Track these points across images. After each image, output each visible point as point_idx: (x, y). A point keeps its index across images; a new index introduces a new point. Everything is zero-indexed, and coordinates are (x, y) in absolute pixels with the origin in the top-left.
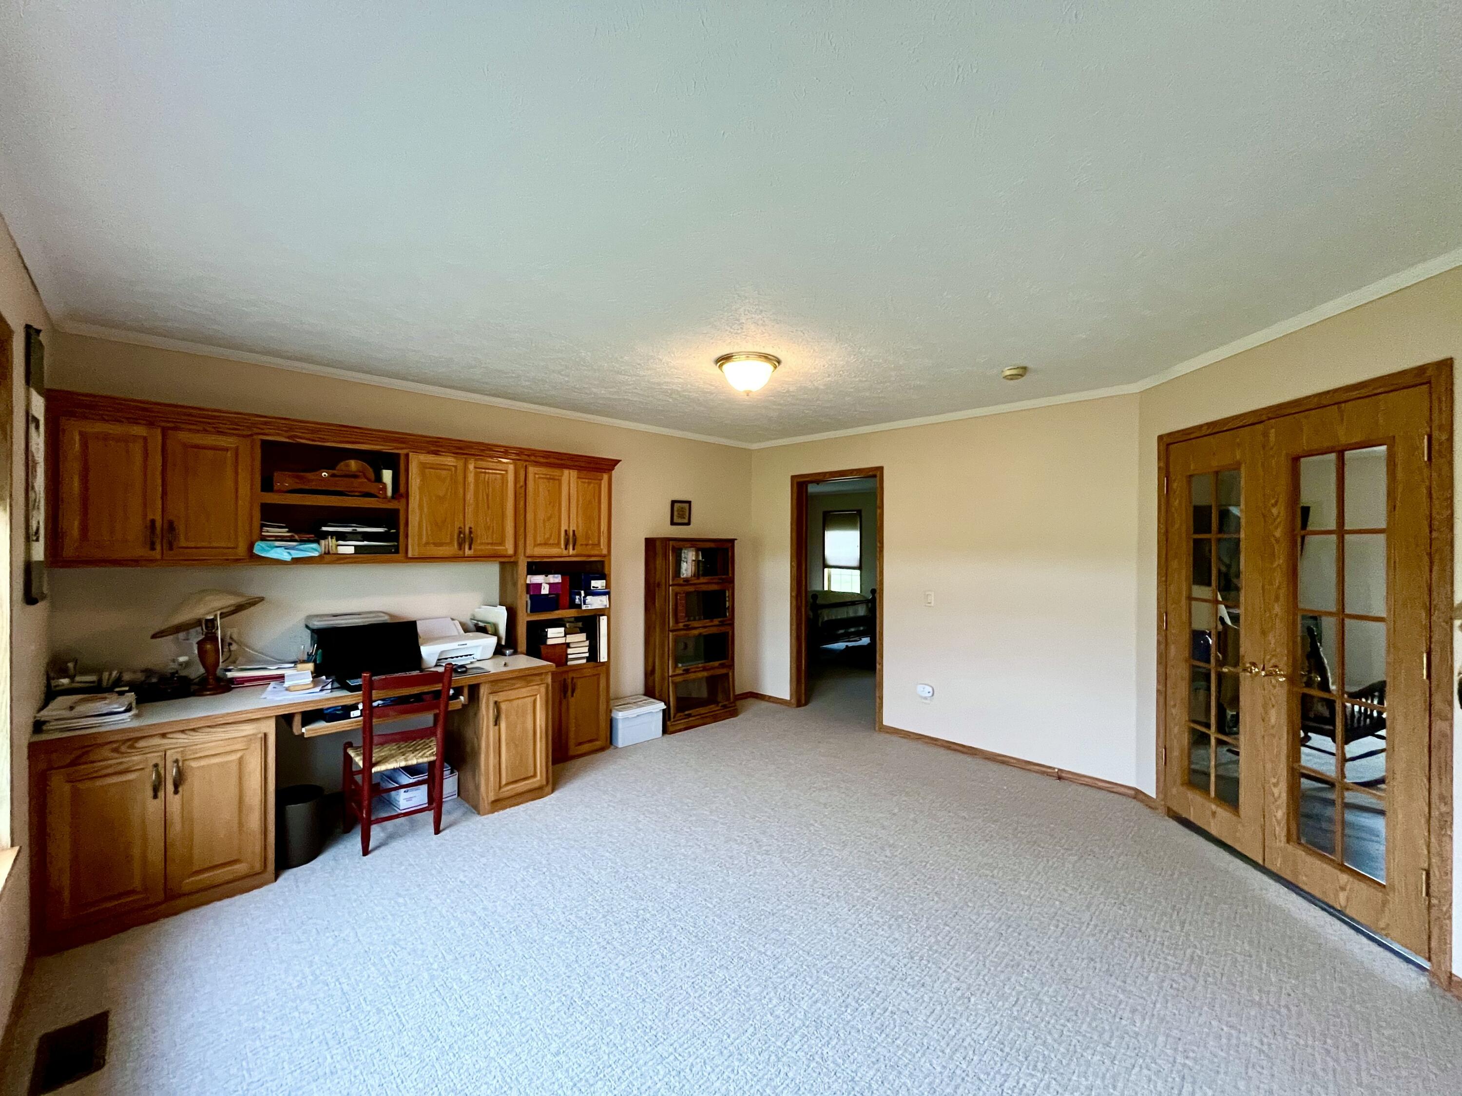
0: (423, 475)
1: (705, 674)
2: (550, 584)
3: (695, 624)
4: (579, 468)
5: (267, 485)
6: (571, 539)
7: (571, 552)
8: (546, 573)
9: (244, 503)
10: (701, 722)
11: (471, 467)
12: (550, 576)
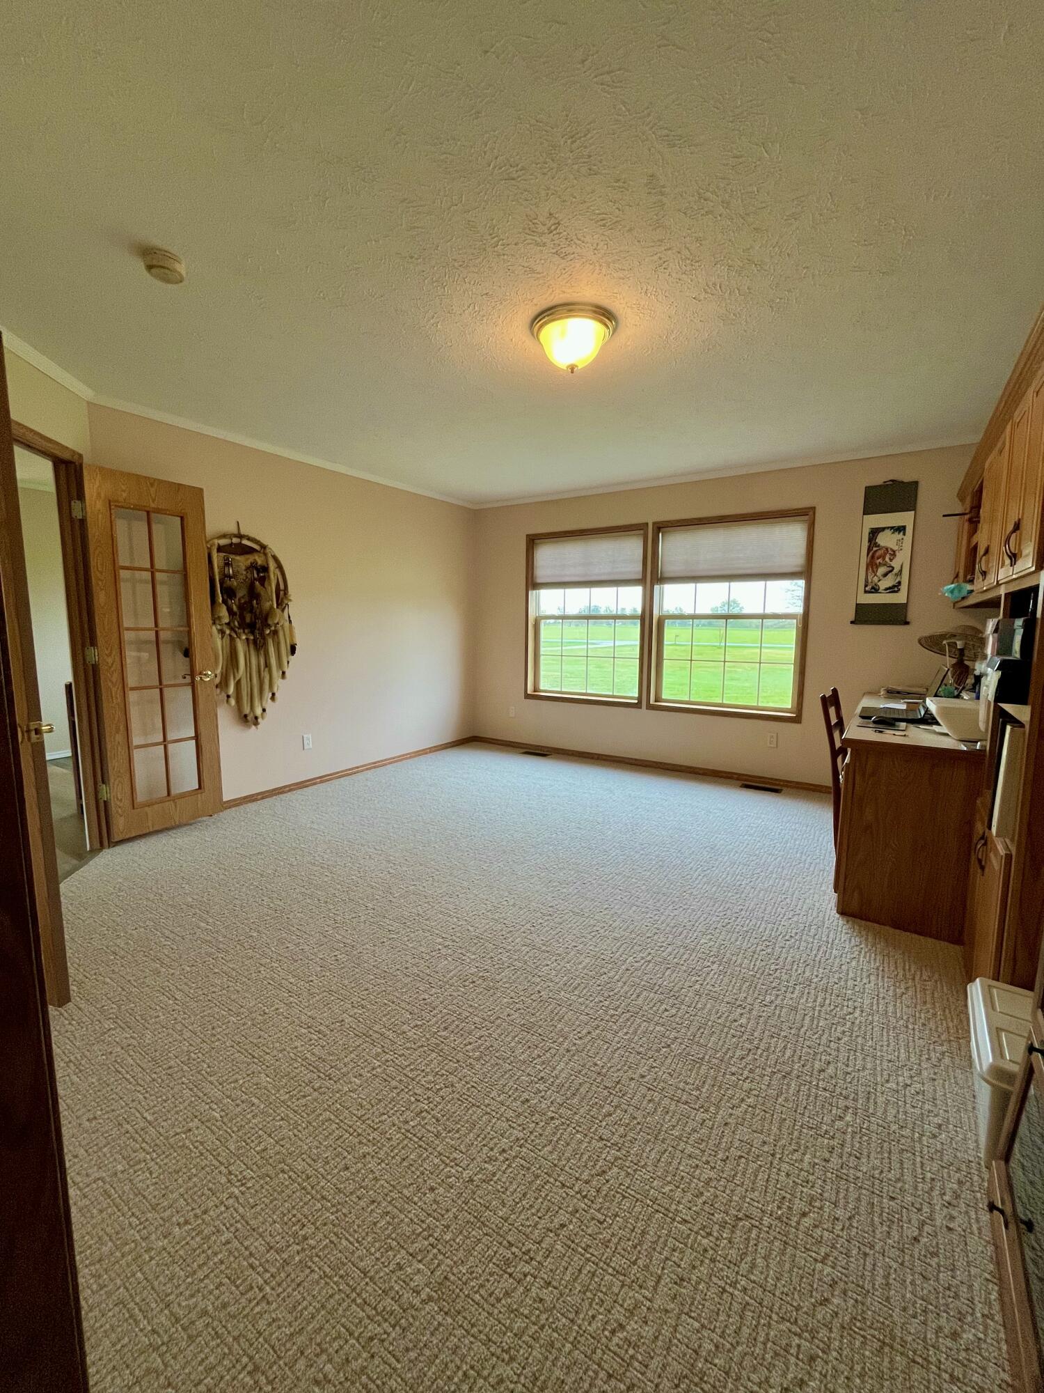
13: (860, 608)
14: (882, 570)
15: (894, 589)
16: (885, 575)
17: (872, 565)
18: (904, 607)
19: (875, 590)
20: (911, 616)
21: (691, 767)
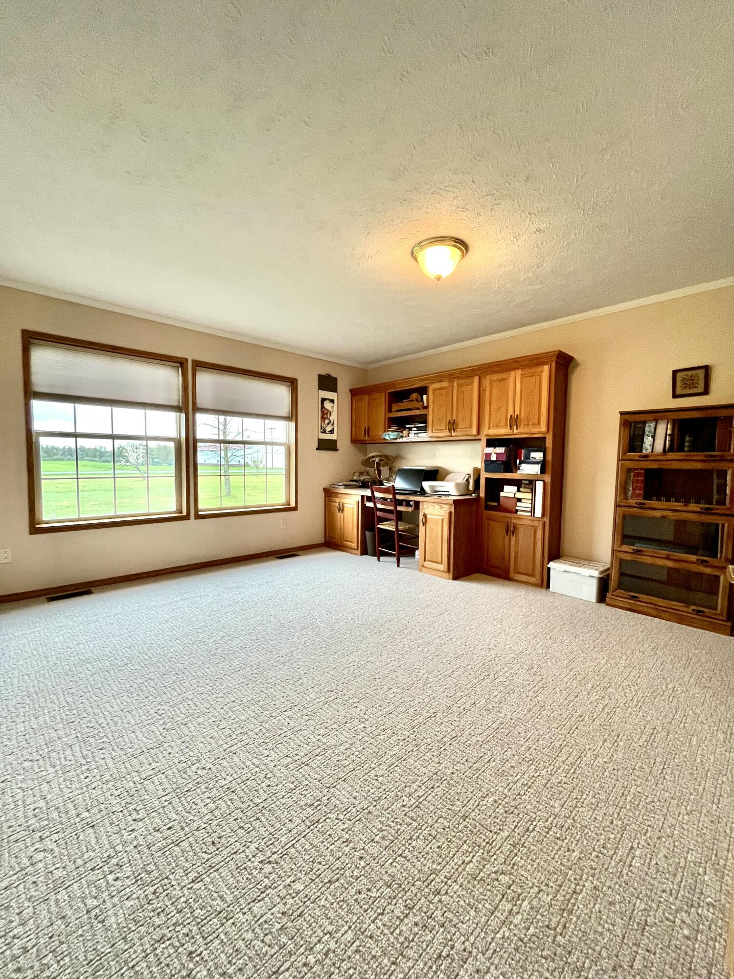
0: (434, 393)
1: (670, 564)
2: (497, 454)
3: (654, 503)
4: (523, 367)
5: (390, 411)
6: (514, 422)
7: (515, 431)
8: (494, 446)
9: (382, 418)
10: (655, 613)
11: (455, 384)
12: (497, 448)
13: (321, 441)
14: (327, 421)
15: (332, 432)
16: (328, 424)
17: (323, 418)
18: (335, 442)
19: (324, 432)
20: (339, 447)
21: (235, 558)
